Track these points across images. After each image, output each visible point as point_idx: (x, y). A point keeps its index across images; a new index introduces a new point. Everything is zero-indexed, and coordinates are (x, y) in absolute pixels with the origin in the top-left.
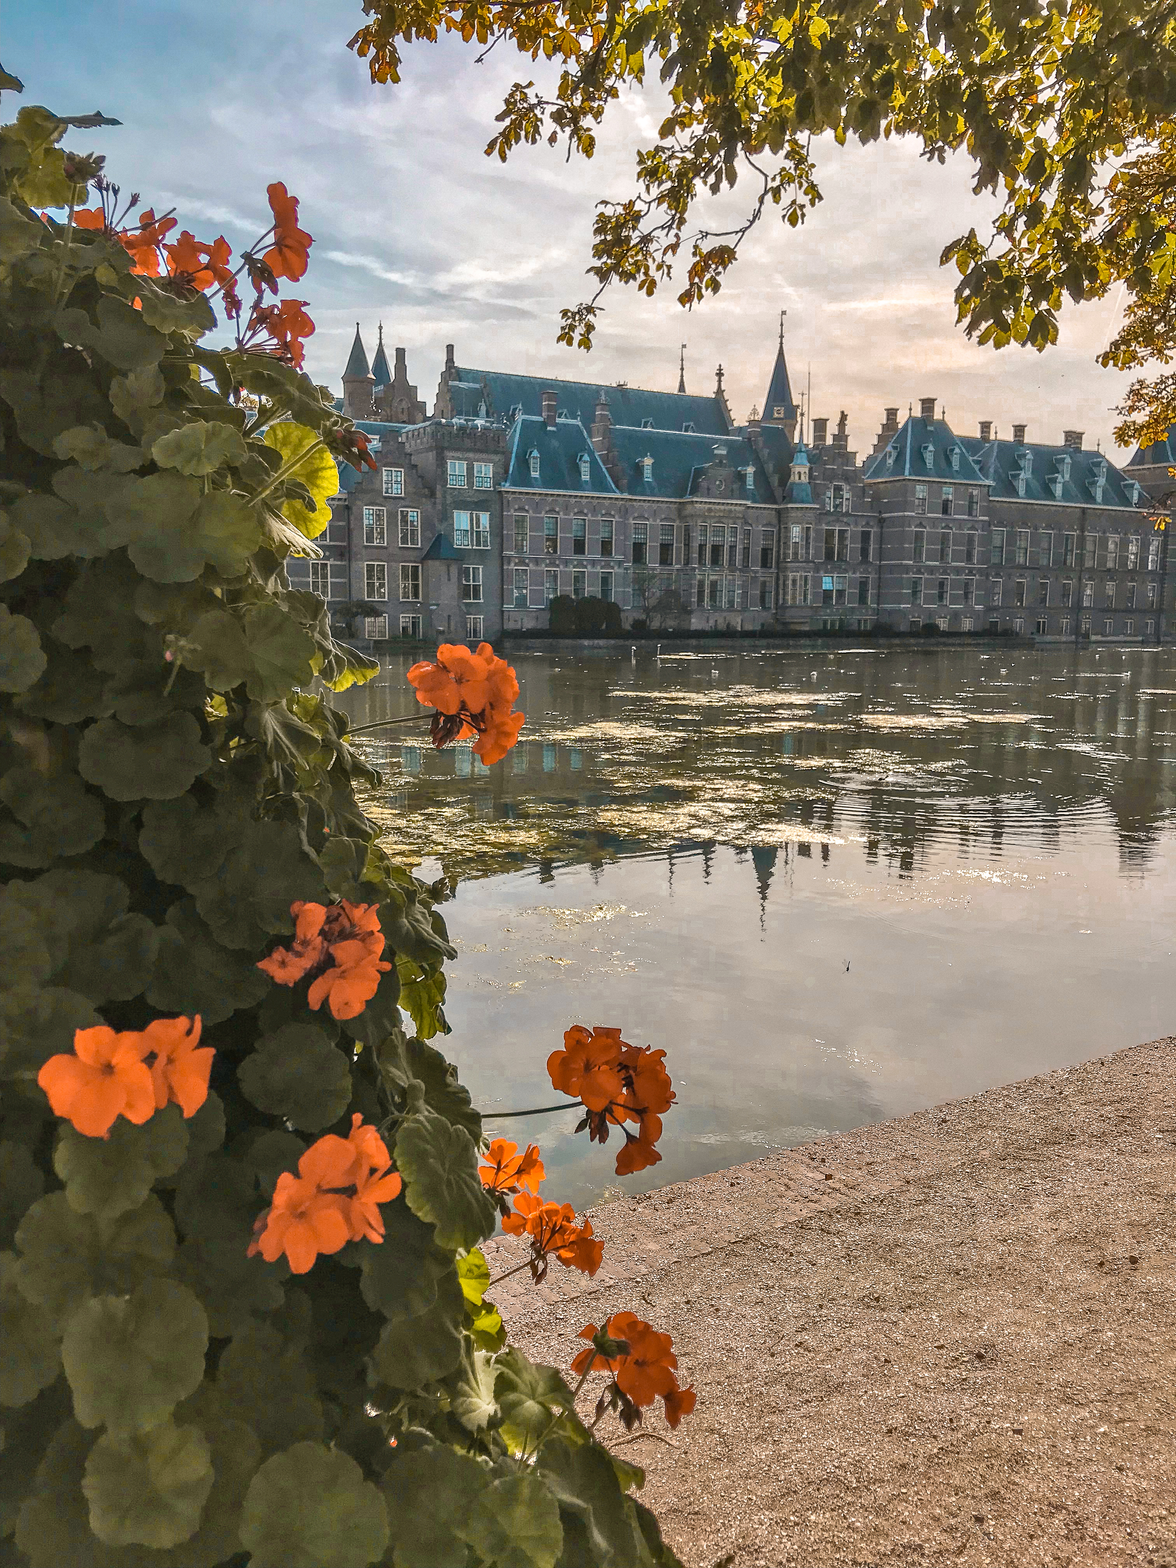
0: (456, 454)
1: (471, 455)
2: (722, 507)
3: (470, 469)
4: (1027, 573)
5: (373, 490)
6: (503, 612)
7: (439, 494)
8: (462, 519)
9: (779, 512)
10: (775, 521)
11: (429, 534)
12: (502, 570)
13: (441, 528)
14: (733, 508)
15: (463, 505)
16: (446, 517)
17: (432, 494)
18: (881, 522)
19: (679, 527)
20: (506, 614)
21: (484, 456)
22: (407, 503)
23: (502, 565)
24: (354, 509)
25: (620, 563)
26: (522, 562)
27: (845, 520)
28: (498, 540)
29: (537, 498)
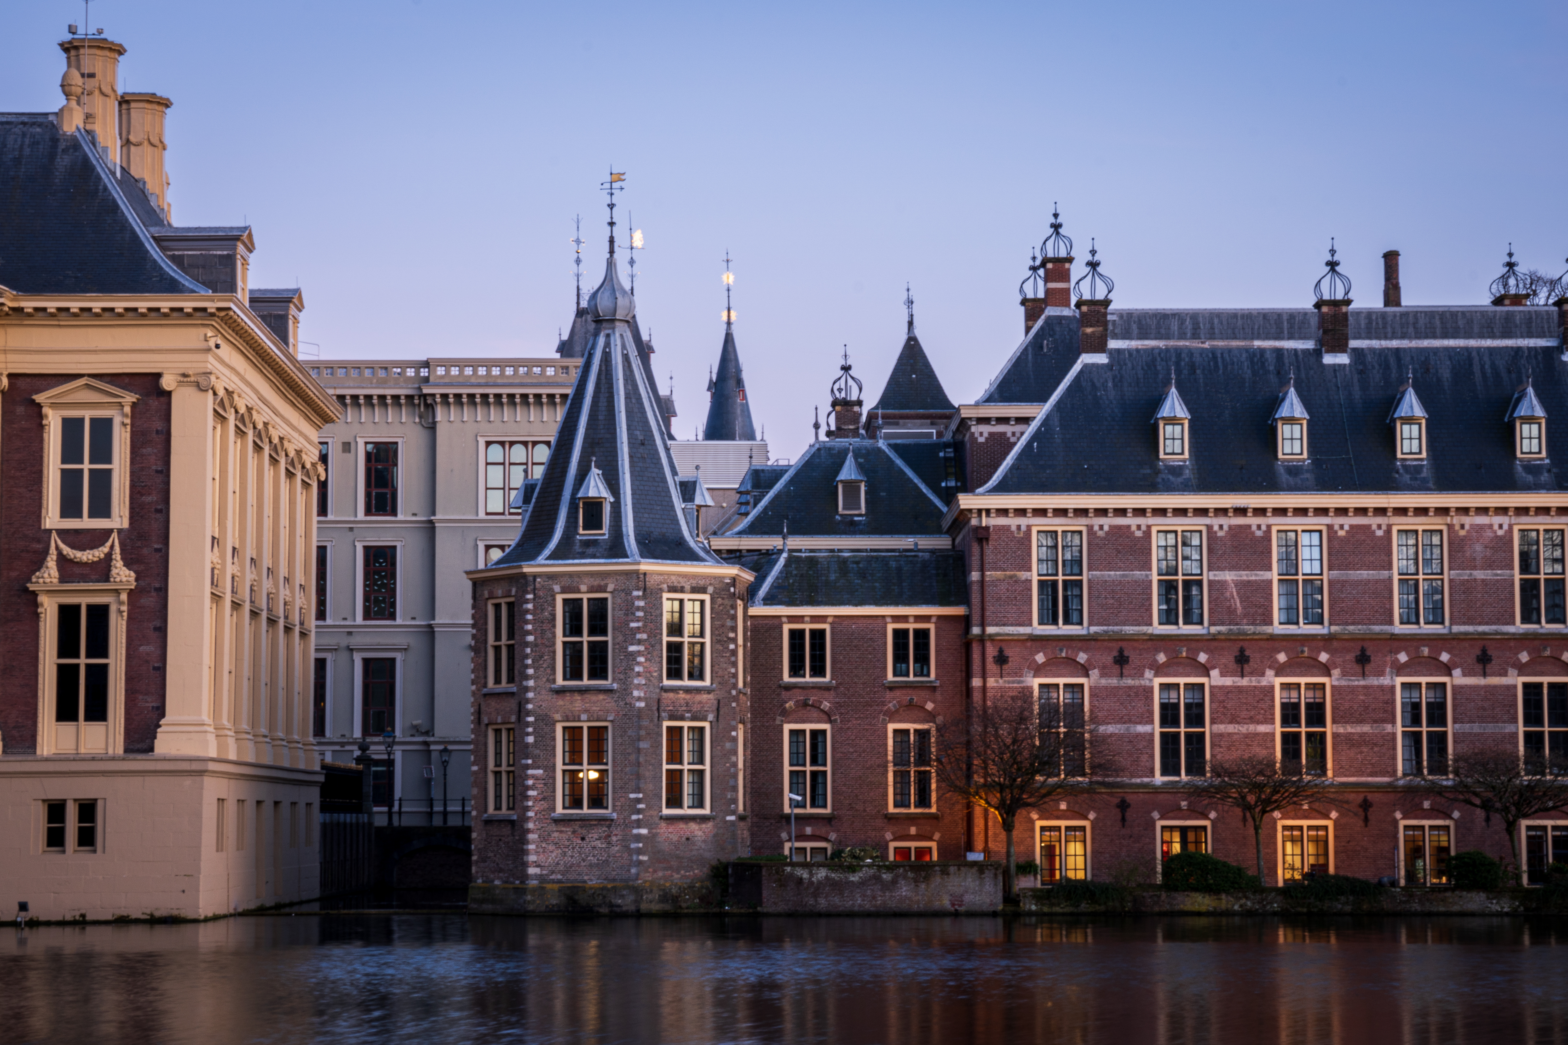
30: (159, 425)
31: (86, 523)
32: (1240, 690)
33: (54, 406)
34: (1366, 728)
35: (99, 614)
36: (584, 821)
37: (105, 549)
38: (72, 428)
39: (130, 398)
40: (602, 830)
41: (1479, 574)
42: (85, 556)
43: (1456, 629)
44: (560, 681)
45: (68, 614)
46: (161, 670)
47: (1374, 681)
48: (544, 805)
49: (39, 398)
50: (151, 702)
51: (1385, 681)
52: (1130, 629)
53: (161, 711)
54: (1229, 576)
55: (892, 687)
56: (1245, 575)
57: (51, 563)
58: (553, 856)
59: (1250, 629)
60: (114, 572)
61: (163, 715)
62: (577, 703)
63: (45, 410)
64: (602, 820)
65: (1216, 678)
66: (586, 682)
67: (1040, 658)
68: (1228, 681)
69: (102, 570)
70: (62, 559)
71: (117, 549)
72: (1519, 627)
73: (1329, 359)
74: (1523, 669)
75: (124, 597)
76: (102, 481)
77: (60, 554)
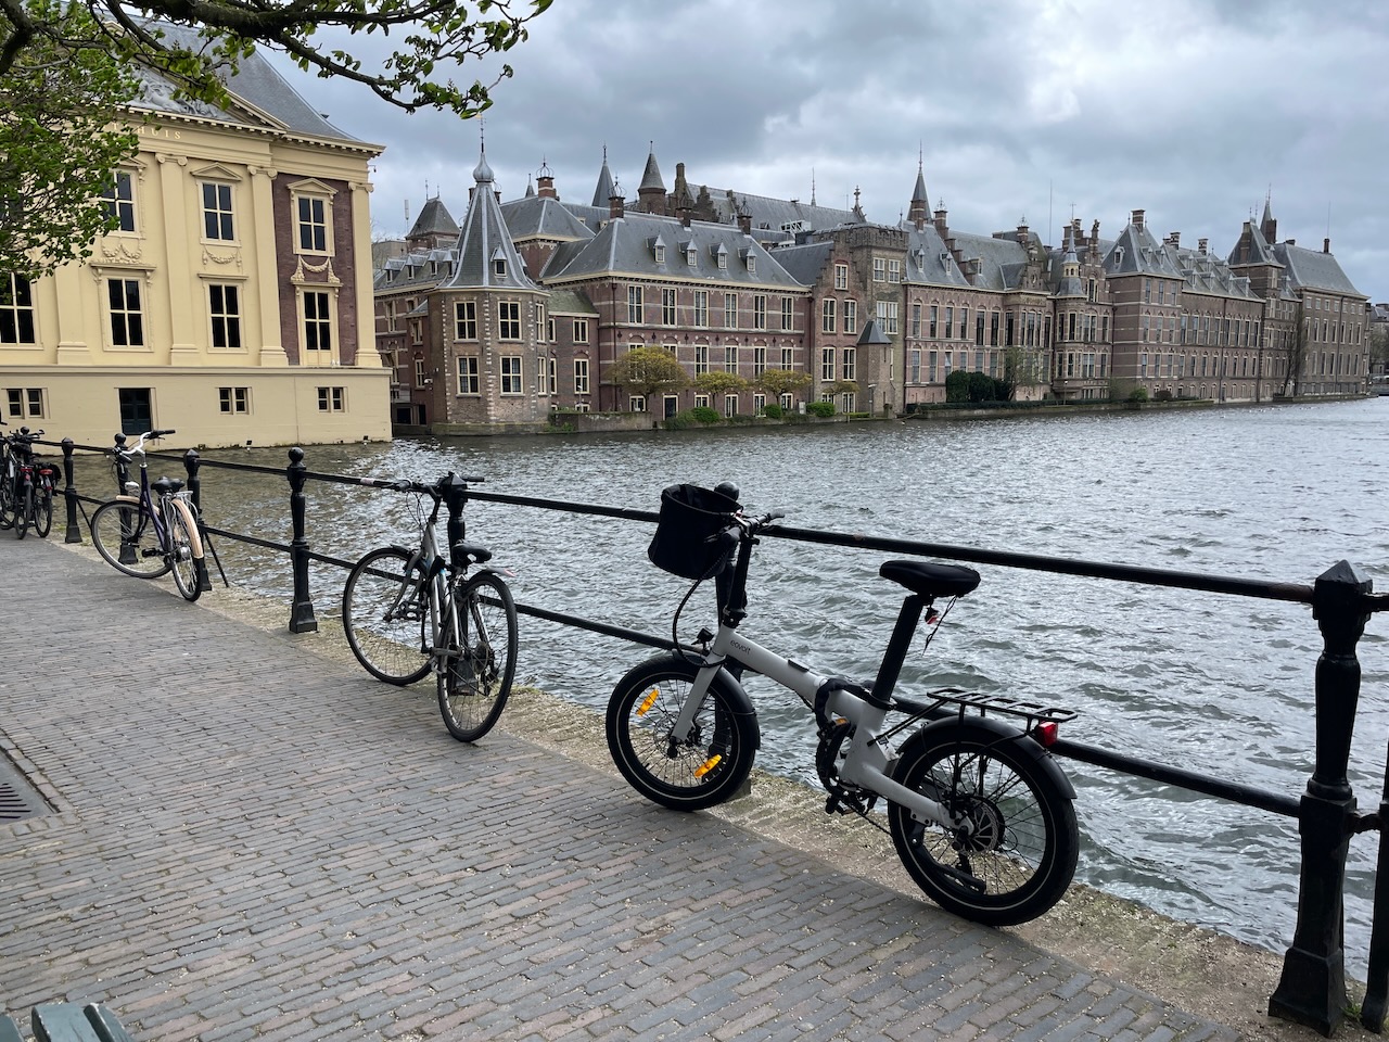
0: (879, 253)
1: (887, 253)
2: (1035, 298)
3: (887, 266)
4: (1197, 350)
5: (828, 284)
6: (905, 388)
7: (869, 288)
8: (882, 310)
9: (1054, 301)
10: (1052, 311)
11: (861, 322)
12: (905, 352)
13: (869, 317)
14: (1040, 298)
15: (882, 297)
16: (871, 309)
17: (865, 289)
18: (1114, 310)
19: (1002, 314)
20: (907, 390)
21: (895, 254)
22: (849, 295)
23: (906, 347)
24: (817, 301)
25: (972, 344)
26: (918, 346)
27: (1095, 308)
28: (902, 326)
29: (927, 290)
30: (346, 207)
31: (314, 252)
32: (686, 349)
33: (296, 191)
34: (717, 363)
35: (324, 298)
36: (513, 397)
37: (324, 266)
38: (304, 203)
39: (334, 191)
40: (520, 401)
41: (746, 311)
42: (317, 269)
43: (741, 329)
44: (501, 339)
45: (309, 298)
46: (355, 326)
47: (720, 347)
48: (497, 390)
49: (290, 186)
50: (351, 342)
51: (722, 347)
52: (657, 326)
53: (356, 346)
54: (683, 307)
55: (575, 345)
56: (688, 308)
57: (300, 269)
58: (501, 412)
59: (689, 327)
60: (330, 277)
61: (357, 348)
62: (509, 348)
63: (293, 192)
64: (520, 397)
65: (680, 345)
66: (510, 339)
67: (631, 335)
68: (682, 346)
69: (324, 275)
70: (304, 269)
71: (330, 266)
72: (755, 330)
73: (686, 229)
74: (755, 344)
75: (337, 290)
76: (320, 232)
77: (304, 268)
